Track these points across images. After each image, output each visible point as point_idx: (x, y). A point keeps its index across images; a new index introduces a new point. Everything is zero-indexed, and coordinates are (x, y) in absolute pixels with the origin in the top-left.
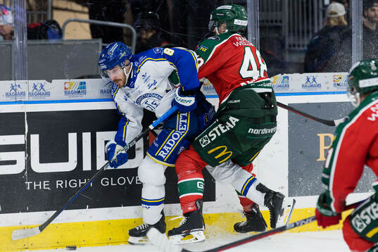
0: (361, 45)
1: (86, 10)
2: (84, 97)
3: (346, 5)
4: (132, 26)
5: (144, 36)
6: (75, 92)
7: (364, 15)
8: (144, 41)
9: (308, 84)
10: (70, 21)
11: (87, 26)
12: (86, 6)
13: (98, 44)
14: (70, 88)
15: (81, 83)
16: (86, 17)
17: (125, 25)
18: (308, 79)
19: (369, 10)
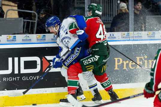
0: (133, 20)
1: (16, 5)
2: (15, 42)
3: (127, 3)
4: (36, 12)
5: (41, 16)
6: (11, 40)
7: (134, 8)
8: (41, 18)
9: (111, 37)
10: (9, 10)
11: (17, 12)
12: (16, 3)
13: (21, 20)
14: (9, 38)
15: (14, 37)
16: (16, 8)
17: (33, 12)
18: (111, 35)
19: (137, 6)
